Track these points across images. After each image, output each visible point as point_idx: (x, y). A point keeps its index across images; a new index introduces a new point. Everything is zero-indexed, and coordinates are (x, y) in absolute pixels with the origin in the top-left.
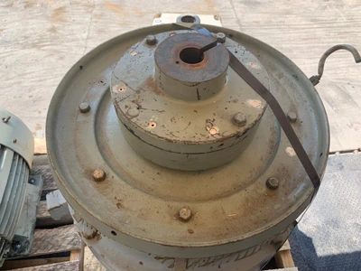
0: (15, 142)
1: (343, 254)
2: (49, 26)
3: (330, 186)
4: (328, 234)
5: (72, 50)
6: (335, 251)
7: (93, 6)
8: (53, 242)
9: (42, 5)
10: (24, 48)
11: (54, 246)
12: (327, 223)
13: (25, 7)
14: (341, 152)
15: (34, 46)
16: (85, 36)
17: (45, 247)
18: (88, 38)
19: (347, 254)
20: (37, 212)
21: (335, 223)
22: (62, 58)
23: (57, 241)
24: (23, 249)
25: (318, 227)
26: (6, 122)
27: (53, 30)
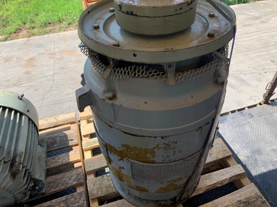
0: (28, 111)
1: (270, 171)
2: (24, 70)
3: (247, 129)
4: (256, 160)
5: (43, 83)
6: (264, 170)
7: (55, 54)
8: (62, 182)
9: (17, 58)
10: (8, 87)
11: (63, 184)
12: (253, 152)
13: (5, 61)
14: (249, 107)
15: (15, 85)
16: (52, 73)
17: (57, 186)
18: (54, 74)
19: (273, 170)
20: (46, 165)
21: (259, 152)
22: (36, 90)
23: (65, 181)
24: (41, 189)
25: (248, 157)
26: (21, 99)
27: (28, 73)
